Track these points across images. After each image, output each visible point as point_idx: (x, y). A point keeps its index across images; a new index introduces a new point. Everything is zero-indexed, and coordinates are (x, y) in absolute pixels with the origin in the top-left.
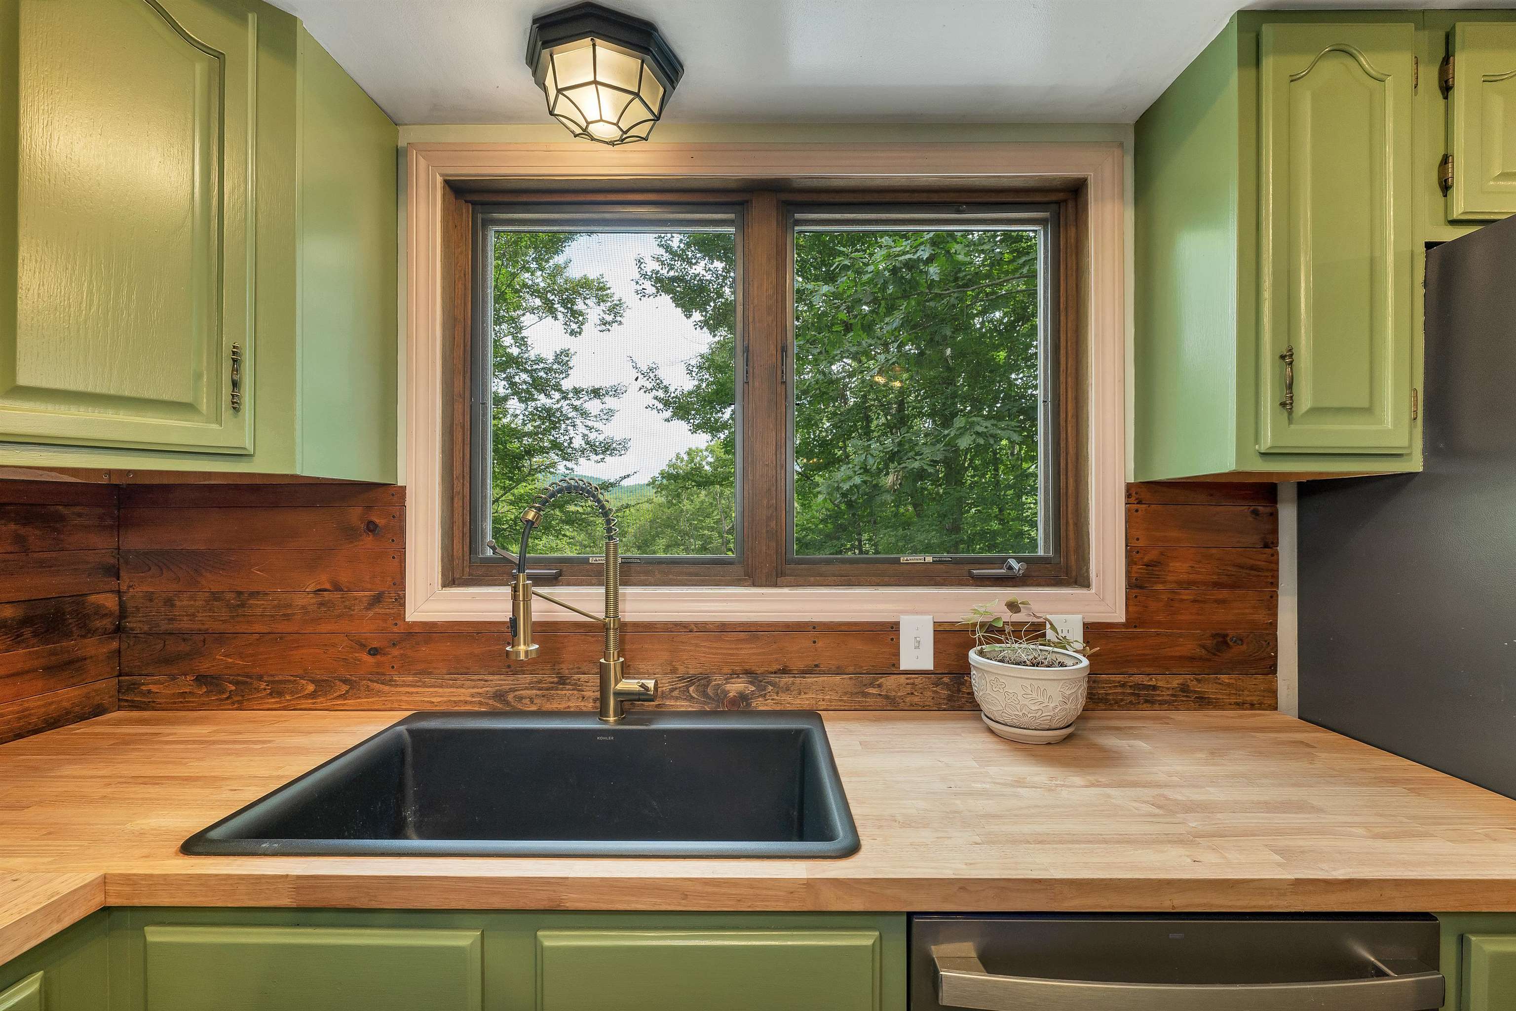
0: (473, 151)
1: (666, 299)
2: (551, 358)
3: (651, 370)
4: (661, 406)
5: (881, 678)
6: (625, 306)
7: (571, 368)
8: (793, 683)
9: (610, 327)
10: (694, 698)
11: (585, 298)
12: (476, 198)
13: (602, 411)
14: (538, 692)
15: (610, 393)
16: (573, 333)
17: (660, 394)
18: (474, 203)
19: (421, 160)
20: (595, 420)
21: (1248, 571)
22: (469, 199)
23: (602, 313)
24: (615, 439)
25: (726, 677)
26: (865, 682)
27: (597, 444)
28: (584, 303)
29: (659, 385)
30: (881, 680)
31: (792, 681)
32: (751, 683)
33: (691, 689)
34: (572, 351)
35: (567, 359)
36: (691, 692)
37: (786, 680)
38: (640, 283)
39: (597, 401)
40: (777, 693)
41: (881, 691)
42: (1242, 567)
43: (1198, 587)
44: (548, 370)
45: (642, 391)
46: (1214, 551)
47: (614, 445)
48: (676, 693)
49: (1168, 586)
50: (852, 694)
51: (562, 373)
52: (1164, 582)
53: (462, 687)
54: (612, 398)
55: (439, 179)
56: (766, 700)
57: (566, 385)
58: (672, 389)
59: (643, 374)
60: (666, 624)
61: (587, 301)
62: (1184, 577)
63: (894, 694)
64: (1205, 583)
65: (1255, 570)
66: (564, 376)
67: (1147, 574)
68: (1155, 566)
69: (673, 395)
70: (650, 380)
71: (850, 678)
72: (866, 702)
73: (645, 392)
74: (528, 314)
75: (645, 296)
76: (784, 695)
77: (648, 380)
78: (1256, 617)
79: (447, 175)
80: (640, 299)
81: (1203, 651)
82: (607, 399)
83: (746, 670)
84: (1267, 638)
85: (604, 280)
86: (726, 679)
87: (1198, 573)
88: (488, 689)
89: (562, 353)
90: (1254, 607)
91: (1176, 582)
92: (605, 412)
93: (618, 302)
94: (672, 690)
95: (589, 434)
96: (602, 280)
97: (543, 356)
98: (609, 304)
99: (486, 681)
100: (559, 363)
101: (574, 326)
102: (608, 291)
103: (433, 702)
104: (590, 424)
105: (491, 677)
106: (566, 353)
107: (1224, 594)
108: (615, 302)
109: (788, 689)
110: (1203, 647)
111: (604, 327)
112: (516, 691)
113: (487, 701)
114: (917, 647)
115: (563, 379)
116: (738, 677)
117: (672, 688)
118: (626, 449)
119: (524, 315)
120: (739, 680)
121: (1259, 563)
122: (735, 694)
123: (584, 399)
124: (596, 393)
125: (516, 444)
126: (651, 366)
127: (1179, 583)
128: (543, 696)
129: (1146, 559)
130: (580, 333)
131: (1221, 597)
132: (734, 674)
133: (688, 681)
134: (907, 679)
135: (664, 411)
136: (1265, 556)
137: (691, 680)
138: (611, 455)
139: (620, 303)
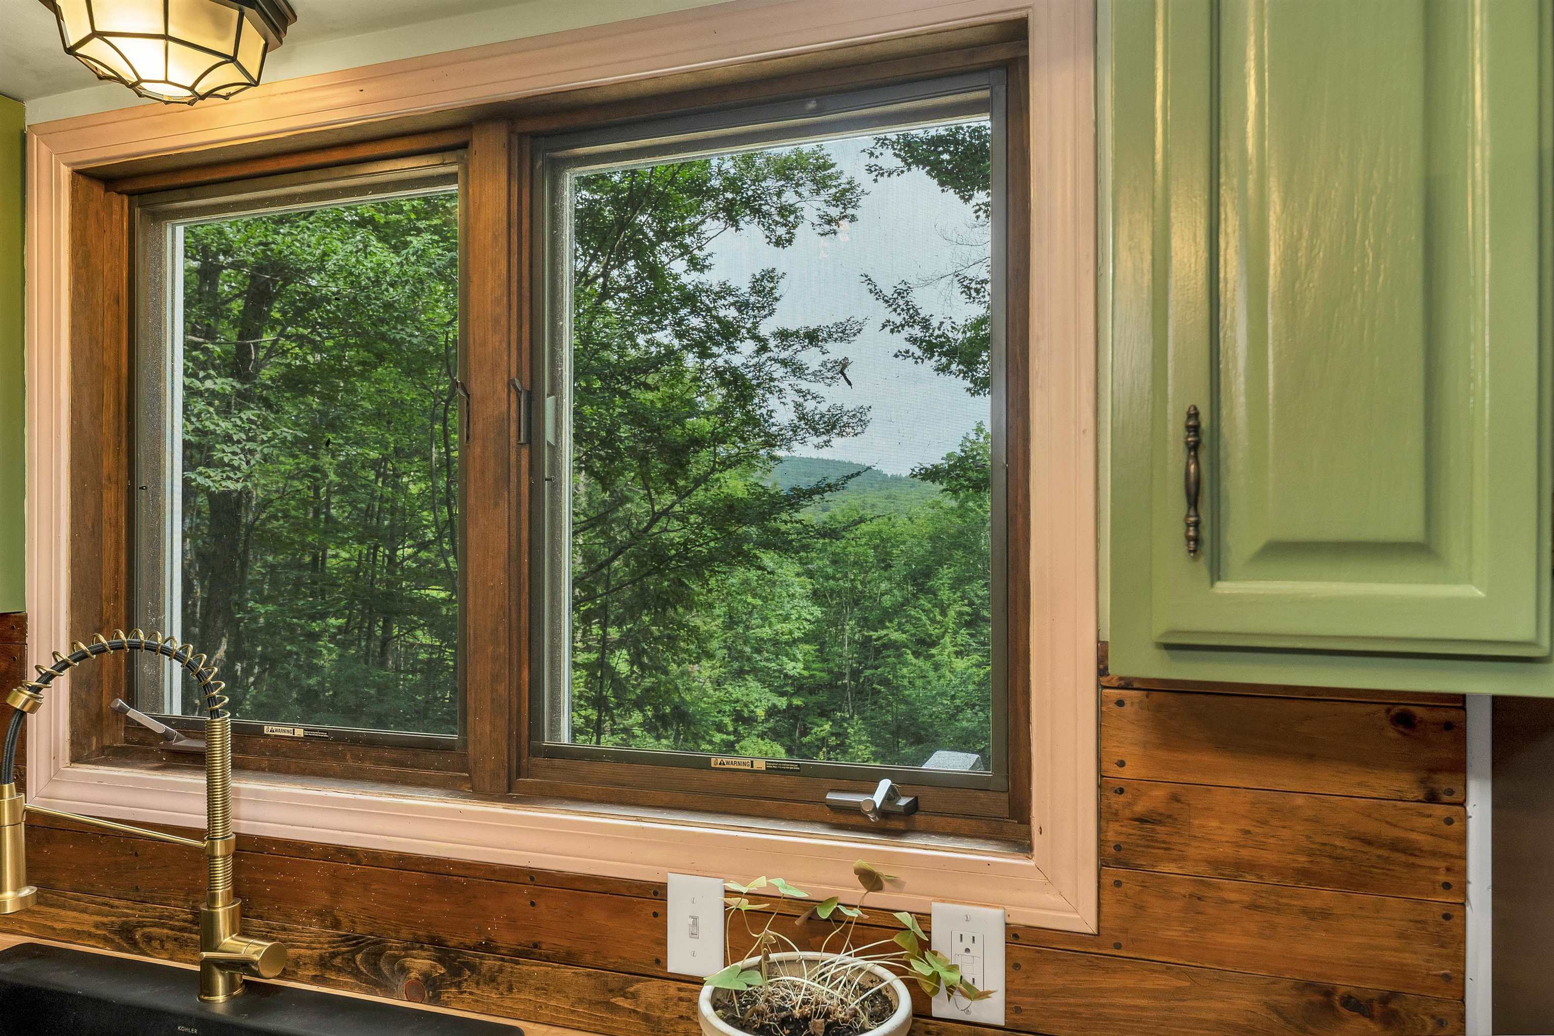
0: (97, 125)
1: (919, 174)
2: (745, 287)
3: (899, 294)
4: (918, 353)
5: (638, 981)
6: (859, 190)
7: (777, 299)
8: (501, 970)
9: (835, 227)
10: (362, 973)
11: (798, 185)
12: (128, 187)
13: (824, 364)
14: (170, 933)
15: (835, 336)
16: (779, 243)
17: (917, 332)
18: (131, 194)
19: (44, 147)
20: (813, 379)
21: (1385, 853)
22: (119, 190)
23: (824, 207)
24: (845, 409)
25: (405, 944)
26: (613, 985)
27: (817, 418)
28: (796, 192)
29: (913, 317)
30: (639, 986)
31: (501, 966)
32: (440, 960)
33: (359, 957)
34: (779, 272)
35: (772, 285)
36: (358, 963)
37: (490, 963)
38: (877, 153)
39: (814, 351)
40: (478, 984)
41: (638, 1005)
42: (1369, 843)
43: (1261, 877)
44: (742, 306)
45: (888, 329)
46: (1299, 800)
47: (845, 419)
48: (338, 961)
49: (1190, 869)
50: (590, 1003)
51: (763, 307)
52: (1182, 859)
53: (84, 911)
54: (838, 344)
55: (66, 172)
56: (462, 993)
57: (766, 328)
58: (935, 323)
59: (887, 301)
60: (325, 847)
61: (800, 189)
62: (1226, 851)
63: (658, 1013)
64: (1277, 871)
65: (1404, 851)
66: (767, 312)
67: (1143, 837)
68: (1160, 823)
69: (937, 332)
70: (899, 310)
71: (589, 975)
72: (613, 1021)
73: (892, 331)
74: (709, 220)
75: (882, 175)
76: (486, 988)
77: (895, 310)
78: (1409, 958)
79: (73, 164)
80: (876, 181)
81: (1275, 1017)
82: (829, 346)
83: (433, 938)
84: (1436, 1010)
85: (824, 152)
86: (405, 949)
87: (1261, 846)
88: (114, 919)
89: (763, 276)
90: (1402, 936)
91: (1209, 863)
92: (829, 365)
93: (848, 186)
94: (334, 955)
95: (805, 404)
96: (821, 154)
97: (733, 284)
98: (833, 190)
99: (112, 907)
100: (758, 293)
101: (781, 231)
102: (833, 170)
103: (54, 929)
104: (804, 385)
105: (117, 902)
106: (769, 275)
107: (1326, 897)
108: (843, 186)
109: (493, 980)
110: (1274, 1008)
111: (827, 228)
112: (145, 926)
113: (112, 936)
114: (694, 935)
115: (765, 317)
116: (422, 948)
117: (333, 953)
118: (863, 423)
119: (703, 222)
120: (424, 954)
121: (1414, 836)
122: (418, 976)
123: (794, 347)
124: (812, 337)
125: (678, 430)
126: (899, 287)
127: (1215, 864)
128: (176, 940)
129: (1140, 808)
130: (790, 241)
131: (1316, 904)
132: (416, 943)
133: (354, 945)
134: (680, 989)
135: (926, 361)
136: (1429, 820)
137: (356, 943)
138: (840, 434)
139: (851, 187)
